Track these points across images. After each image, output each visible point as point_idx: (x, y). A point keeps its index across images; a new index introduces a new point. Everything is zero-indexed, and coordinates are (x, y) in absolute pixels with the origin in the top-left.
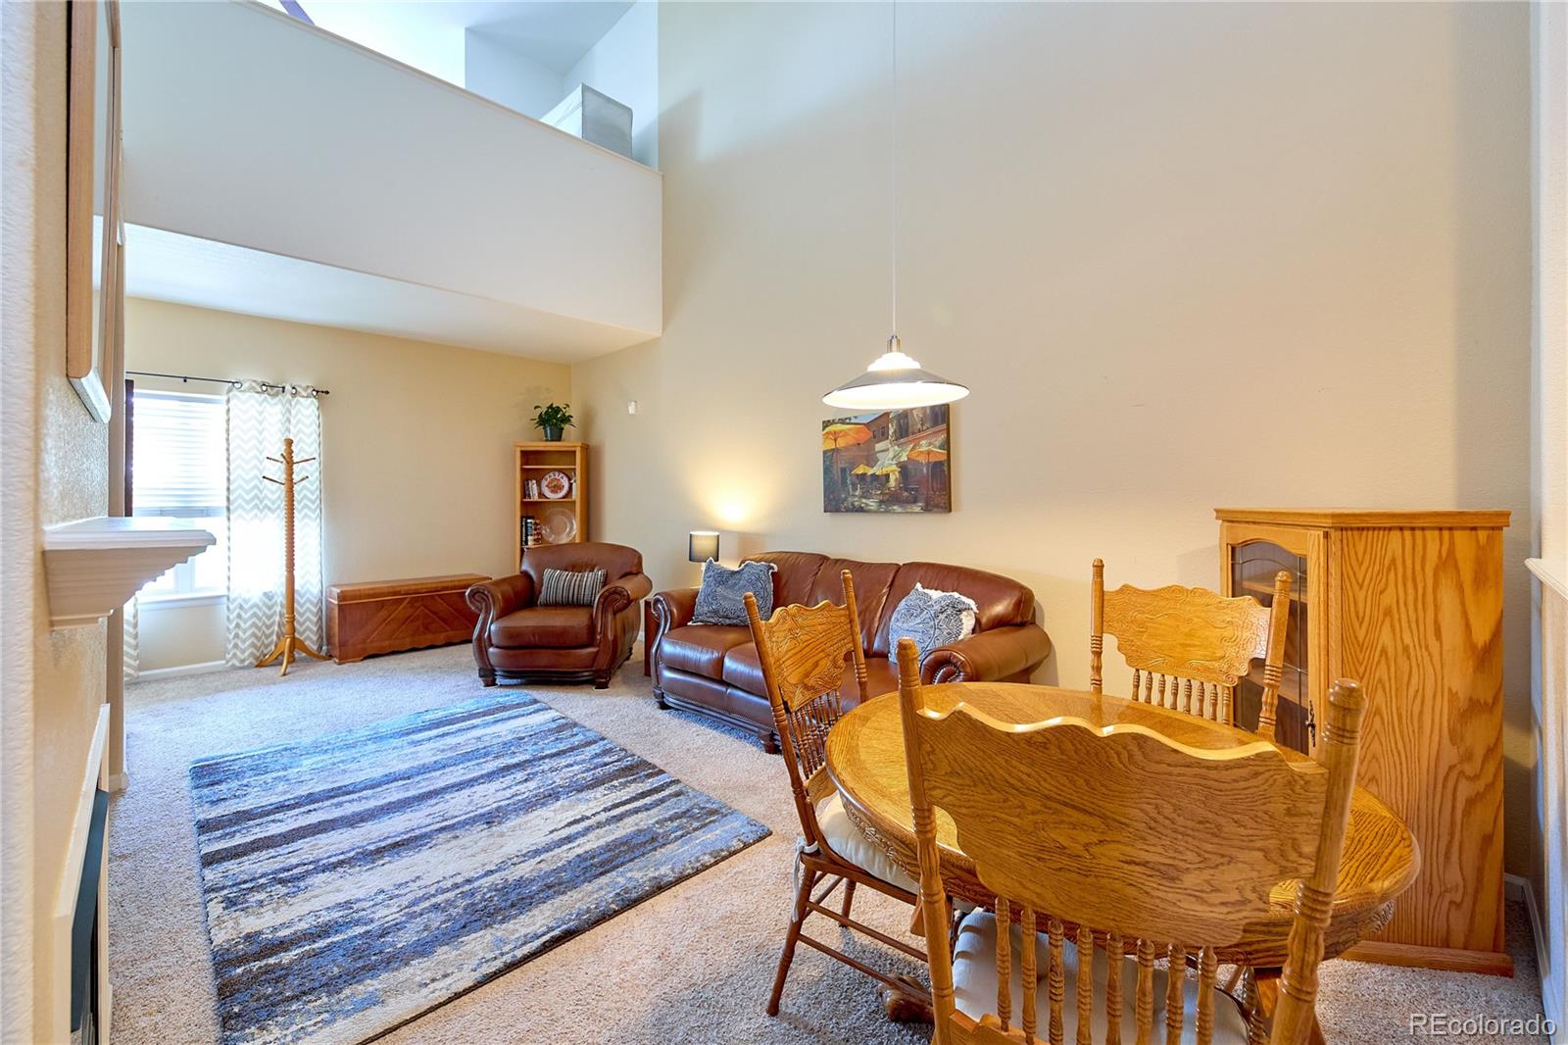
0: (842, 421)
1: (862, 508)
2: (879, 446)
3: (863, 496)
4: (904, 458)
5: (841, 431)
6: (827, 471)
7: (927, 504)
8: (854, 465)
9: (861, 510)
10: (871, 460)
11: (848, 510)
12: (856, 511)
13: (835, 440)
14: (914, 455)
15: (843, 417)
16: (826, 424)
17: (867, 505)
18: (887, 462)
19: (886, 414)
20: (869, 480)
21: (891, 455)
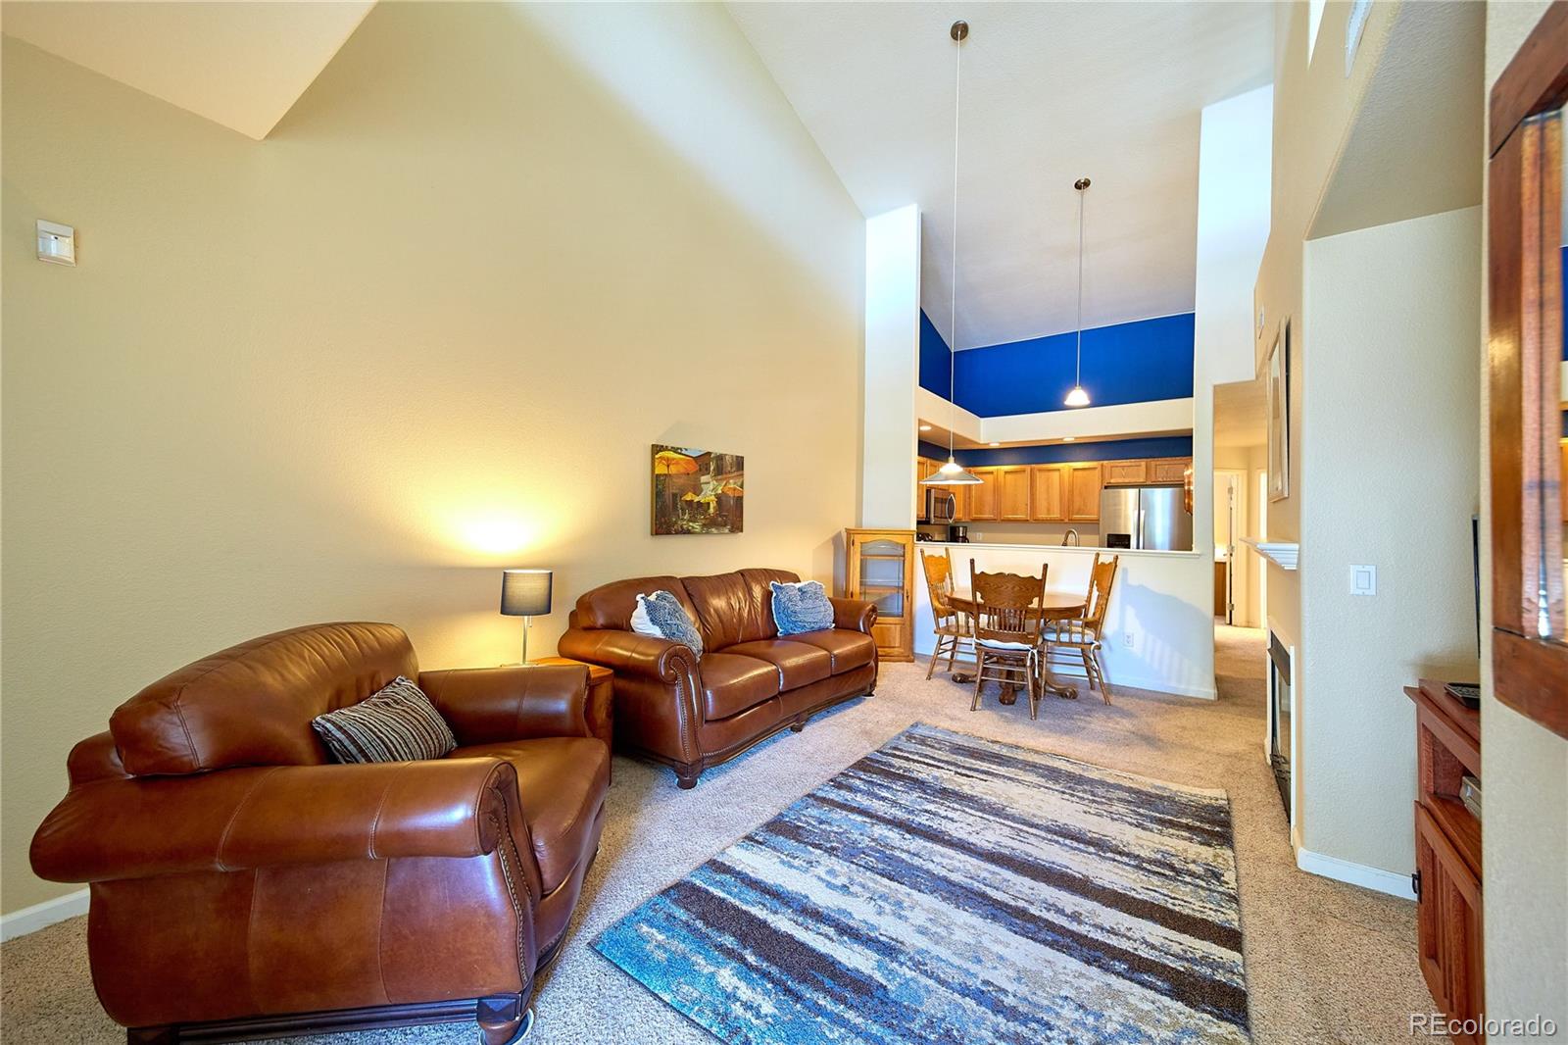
0: (675, 450)
1: (688, 530)
2: (704, 479)
3: (689, 521)
4: (720, 492)
5: (674, 459)
6: (659, 494)
8: (684, 493)
9: (688, 532)
10: (697, 490)
11: (677, 533)
12: (684, 533)
13: (668, 466)
15: (676, 446)
16: (657, 449)
17: (693, 527)
18: (708, 493)
19: (709, 453)
20: (695, 506)
21: (711, 487)
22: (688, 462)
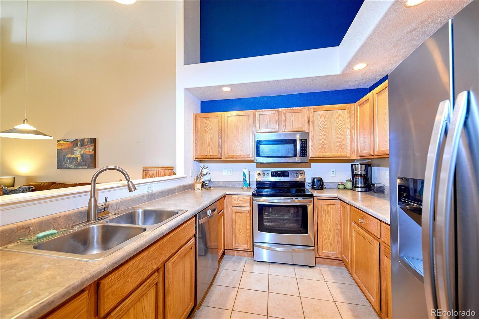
0: (63, 140)
1: (69, 167)
2: (75, 149)
3: (69, 164)
4: (82, 153)
5: (63, 144)
6: (58, 156)
7: (89, 166)
8: (67, 154)
9: (69, 168)
10: (73, 153)
11: (65, 168)
12: (67, 168)
13: (61, 146)
14: (85, 152)
15: (64, 139)
16: (58, 141)
17: (71, 166)
18: (77, 154)
19: (77, 139)
20: (71, 159)
21: (78, 152)
22: (68, 144)
